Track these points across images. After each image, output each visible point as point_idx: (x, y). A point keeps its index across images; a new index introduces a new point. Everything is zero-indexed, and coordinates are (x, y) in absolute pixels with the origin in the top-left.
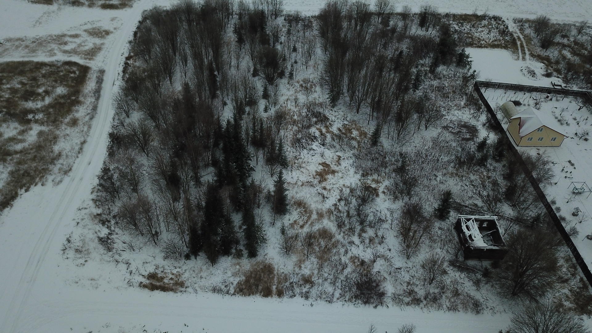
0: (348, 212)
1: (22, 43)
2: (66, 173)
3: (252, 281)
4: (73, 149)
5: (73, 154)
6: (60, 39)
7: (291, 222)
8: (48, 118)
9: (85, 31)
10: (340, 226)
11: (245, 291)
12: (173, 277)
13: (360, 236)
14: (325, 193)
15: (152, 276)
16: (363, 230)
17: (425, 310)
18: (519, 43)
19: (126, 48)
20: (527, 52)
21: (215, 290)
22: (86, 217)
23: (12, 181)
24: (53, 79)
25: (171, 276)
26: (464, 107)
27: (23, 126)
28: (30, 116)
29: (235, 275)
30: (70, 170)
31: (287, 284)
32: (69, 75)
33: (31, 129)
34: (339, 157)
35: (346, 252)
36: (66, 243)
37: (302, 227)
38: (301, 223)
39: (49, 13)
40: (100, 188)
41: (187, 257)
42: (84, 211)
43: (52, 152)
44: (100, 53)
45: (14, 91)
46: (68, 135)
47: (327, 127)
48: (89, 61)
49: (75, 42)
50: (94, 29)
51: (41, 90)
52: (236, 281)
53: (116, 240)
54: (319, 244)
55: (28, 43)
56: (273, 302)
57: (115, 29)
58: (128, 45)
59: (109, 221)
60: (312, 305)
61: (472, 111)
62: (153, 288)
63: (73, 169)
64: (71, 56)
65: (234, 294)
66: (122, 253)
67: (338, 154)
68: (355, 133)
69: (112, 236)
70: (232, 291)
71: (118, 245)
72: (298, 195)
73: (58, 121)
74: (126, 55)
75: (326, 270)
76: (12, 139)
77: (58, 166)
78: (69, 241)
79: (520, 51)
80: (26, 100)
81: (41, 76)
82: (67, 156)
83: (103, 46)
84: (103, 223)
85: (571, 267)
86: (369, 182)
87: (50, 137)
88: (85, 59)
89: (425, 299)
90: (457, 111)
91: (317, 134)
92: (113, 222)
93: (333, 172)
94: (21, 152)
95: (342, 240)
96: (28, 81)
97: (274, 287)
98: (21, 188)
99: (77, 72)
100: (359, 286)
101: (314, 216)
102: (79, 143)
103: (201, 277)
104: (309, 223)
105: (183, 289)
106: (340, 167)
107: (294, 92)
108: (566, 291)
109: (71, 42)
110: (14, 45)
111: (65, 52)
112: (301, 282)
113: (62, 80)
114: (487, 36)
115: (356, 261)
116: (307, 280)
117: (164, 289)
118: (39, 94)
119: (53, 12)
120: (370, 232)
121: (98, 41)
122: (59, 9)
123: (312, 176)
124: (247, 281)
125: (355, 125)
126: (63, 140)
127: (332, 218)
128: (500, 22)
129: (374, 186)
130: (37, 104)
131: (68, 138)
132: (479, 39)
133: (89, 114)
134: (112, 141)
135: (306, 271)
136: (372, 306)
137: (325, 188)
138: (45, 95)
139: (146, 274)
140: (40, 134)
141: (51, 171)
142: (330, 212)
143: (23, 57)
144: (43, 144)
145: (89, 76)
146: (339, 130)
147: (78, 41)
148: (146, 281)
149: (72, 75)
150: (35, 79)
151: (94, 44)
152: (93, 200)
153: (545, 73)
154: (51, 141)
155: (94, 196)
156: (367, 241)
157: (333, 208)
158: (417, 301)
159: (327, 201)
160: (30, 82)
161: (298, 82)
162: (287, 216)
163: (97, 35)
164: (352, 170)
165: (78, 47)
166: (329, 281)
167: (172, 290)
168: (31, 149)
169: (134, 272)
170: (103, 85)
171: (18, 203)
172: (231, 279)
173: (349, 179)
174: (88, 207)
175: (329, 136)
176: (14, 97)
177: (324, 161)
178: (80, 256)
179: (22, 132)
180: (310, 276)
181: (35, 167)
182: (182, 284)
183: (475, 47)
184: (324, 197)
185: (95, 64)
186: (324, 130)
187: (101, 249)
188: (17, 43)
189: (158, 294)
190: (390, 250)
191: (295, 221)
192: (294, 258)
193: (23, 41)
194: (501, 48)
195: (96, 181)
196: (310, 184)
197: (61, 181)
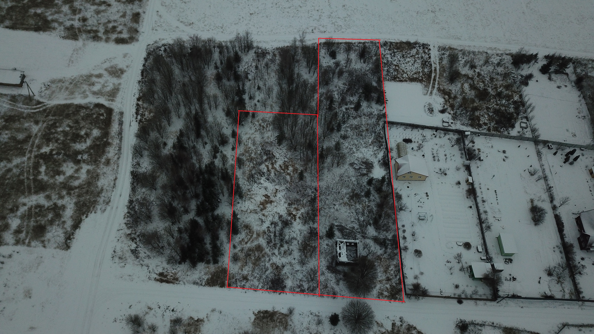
0: (275, 232)
1: (63, 84)
2: (108, 203)
3: (215, 278)
4: (109, 184)
5: (110, 188)
6: (88, 79)
7: (240, 239)
8: (91, 158)
9: (106, 70)
10: (268, 243)
11: (210, 284)
12: (172, 275)
13: (279, 249)
14: (263, 218)
15: (161, 274)
16: (282, 246)
17: (306, 296)
18: (433, 75)
19: (137, 89)
20: (436, 86)
21: (195, 283)
22: (122, 235)
23: (77, 210)
24: (90, 122)
25: (171, 274)
26: (370, 145)
27: (76, 166)
28: (79, 157)
29: (206, 274)
30: (110, 201)
31: (234, 279)
32: (99, 117)
33: (82, 168)
34: (277, 190)
35: (269, 260)
36: (113, 253)
37: (246, 243)
38: (246, 240)
39: (77, 50)
40: (129, 215)
41: (180, 263)
42: (121, 232)
43: (97, 187)
44: (119, 94)
45: (65, 134)
46: (105, 173)
47: (272, 164)
48: (111, 103)
49: (100, 83)
50: (112, 67)
51: (83, 133)
52: (206, 277)
53: (141, 251)
54: (255, 255)
55: (67, 84)
56: (225, 291)
57: (127, 67)
58: (137, 85)
59: (136, 239)
60: (246, 292)
61: (375, 148)
62: (162, 281)
63: (112, 200)
64: (99, 97)
65: (205, 286)
66: (144, 259)
67: (277, 187)
68: (291, 168)
69: (138, 249)
70: (204, 284)
71: (142, 255)
72: (247, 220)
73: (97, 161)
74: (137, 96)
75: (256, 271)
76: (71, 177)
77: (103, 198)
78: (114, 252)
79: (431, 84)
80: (75, 143)
81: (80, 119)
82: (107, 190)
83: (120, 87)
84: (133, 239)
85: (396, 271)
86: (292, 210)
87: (94, 175)
88: (109, 100)
89: (308, 290)
90: (364, 149)
91: (265, 170)
92: (138, 239)
93: (271, 202)
94: (78, 187)
95: (269, 252)
96: (73, 124)
97: (226, 282)
98: (83, 215)
99: (105, 115)
100: (273, 281)
101: (255, 236)
102: (113, 179)
103: (187, 275)
104: (251, 240)
105: (178, 282)
106: (276, 197)
107: (254, 131)
108: (388, 286)
109: (97, 82)
110: (57, 86)
111: (94, 93)
112: (241, 279)
113: (95, 122)
114: (411, 68)
115: (274, 266)
116: (245, 278)
117: (168, 282)
118: (82, 137)
119: (80, 48)
120: (286, 247)
121: (115, 81)
122: (84, 45)
123: (257, 206)
124: (212, 278)
125: (292, 162)
126: (102, 177)
127: (265, 237)
128: (426, 51)
129: (294, 213)
130: (82, 146)
131: (105, 175)
132: (403, 71)
133: (116, 154)
134: (133, 178)
135: (245, 272)
136: (278, 293)
137: (264, 215)
138: (86, 138)
139: (158, 273)
140: (88, 172)
141: (98, 202)
142: (264, 232)
143: (66, 99)
144: (91, 181)
145: (113, 118)
146: (280, 166)
147: (101, 80)
148: (158, 277)
149: (102, 117)
150: (77, 122)
151: (114, 84)
152: (125, 223)
153: (442, 109)
154: (95, 178)
155: (125, 221)
156: (283, 252)
157: (266, 230)
158: (302, 291)
159: (264, 224)
160: (75, 125)
161: (258, 121)
162: (239, 236)
163: (115, 74)
164: (283, 200)
165: (103, 87)
166: (257, 278)
167: (172, 282)
168: (85, 185)
169: (151, 271)
170: (123, 127)
171: (83, 225)
172: (204, 277)
173: (280, 207)
174: (123, 228)
175: (273, 171)
176: (66, 139)
177: (266, 193)
178: (121, 261)
179: (77, 171)
180: (247, 275)
181: (89, 199)
182: (177, 279)
183: (398, 81)
184: (262, 222)
185: (116, 106)
186: (270, 167)
187: (133, 257)
188: (59, 85)
189: (164, 284)
190: (295, 259)
191: (243, 239)
192: (239, 264)
193: (63, 82)
194: (418, 82)
195: (126, 210)
196: (256, 212)
197: (105, 210)
